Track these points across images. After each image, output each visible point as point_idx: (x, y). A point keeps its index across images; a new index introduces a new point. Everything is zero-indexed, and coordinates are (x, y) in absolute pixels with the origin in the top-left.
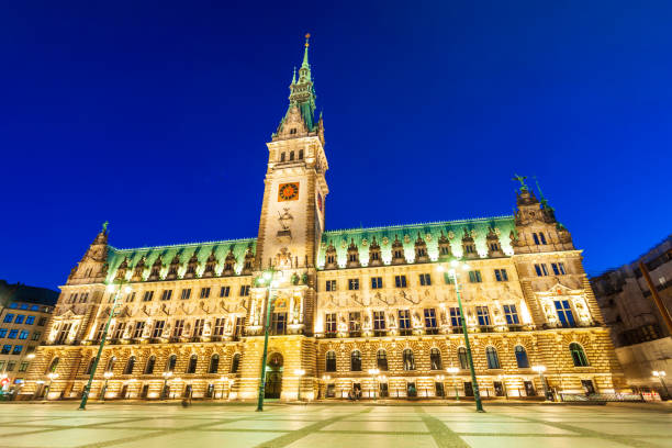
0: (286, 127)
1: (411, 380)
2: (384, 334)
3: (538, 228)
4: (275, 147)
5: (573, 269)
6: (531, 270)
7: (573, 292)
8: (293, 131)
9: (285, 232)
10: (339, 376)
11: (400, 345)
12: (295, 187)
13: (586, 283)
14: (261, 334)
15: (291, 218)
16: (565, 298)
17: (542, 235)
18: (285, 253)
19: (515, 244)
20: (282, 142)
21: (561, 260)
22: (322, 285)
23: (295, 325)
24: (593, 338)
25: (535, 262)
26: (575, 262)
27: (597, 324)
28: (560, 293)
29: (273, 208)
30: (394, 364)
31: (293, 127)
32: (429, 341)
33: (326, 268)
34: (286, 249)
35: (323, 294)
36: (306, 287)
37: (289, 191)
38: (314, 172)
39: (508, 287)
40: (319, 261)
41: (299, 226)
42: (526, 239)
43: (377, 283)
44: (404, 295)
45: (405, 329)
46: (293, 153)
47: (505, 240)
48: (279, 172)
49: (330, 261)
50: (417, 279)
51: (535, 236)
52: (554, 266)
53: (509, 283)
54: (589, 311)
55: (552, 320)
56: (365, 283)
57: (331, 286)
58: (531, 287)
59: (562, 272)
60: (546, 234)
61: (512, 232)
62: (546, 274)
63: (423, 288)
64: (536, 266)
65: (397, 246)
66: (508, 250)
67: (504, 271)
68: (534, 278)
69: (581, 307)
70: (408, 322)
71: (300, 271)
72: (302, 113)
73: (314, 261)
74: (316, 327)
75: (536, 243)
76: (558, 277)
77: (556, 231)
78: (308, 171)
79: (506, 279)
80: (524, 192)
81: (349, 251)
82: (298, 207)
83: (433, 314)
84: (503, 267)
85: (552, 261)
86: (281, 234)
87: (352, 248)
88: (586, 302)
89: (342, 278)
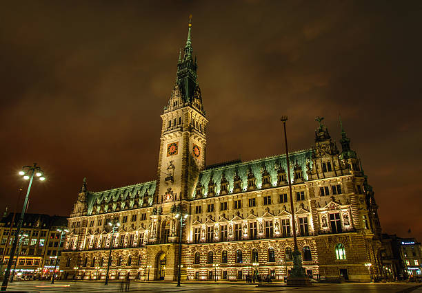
0: (172, 101)
1: (239, 269)
2: (226, 240)
3: (326, 159)
4: (168, 116)
5: (346, 189)
6: (317, 191)
7: (342, 207)
8: (175, 104)
9: (171, 178)
10: (201, 267)
11: (235, 247)
12: (176, 145)
13: (353, 200)
14: (157, 243)
15: (174, 167)
16: (337, 211)
17: (329, 163)
18: (170, 191)
19: (310, 173)
20: (169, 114)
21: (339, 183)
22: (193, 210)
23: (173, 238)
25: (320, 186)
26: (348, 184)
27: (355, 230)
28: (332, 208)
29: (165, 160)
30: (231, 260)
31: (176, 100)
32: (251, 244)
33: (196, 199)
34: (170, 189)
35: (194, 215)
37: (173, 149)
38: (188, 134)
39: (303, 205)
40: (193, 194)
41: (178, 172)
42: (317, 168)
43: (224, 207)
44: (238, 214)
45: (238, 237)
46: (175, 120)
47: (305, 170)
48: (167, 136)
49: (199, 193)
50: (247, 202)
51: (324, 165)
52: (333, 187)
53: (304, 202)
54: (352, 220)
55: (325, 228)
56: (217, 207)
57: (199, 210)
58: (315, 205)
59: (340, 192)
60: (331, 163)
61: (309, 164)
62: (327, 194)
63: (250, 209)
64: (321, 189)
65: (237, 179)
66: (307, 177)
67: (303, 192)
68: (318, 198)
69: (347, 218)
70: (240, 231)
71: (177, 203)
72: (182, 87)
73: (186, 195)
74: (190, 237)
75: (324, 171)
76: (334, 196)
77: (339, 160)
78: (183, 133)
79: (303, 199)
80: (321, 131)
81: (209, 185)
82: (177, 159)
83: (255, 226)
84: (302, 190)
85: (333, 184)
86: (166, 179)
87: (211, 183)
88: (350, 213)
89: (204, 204)
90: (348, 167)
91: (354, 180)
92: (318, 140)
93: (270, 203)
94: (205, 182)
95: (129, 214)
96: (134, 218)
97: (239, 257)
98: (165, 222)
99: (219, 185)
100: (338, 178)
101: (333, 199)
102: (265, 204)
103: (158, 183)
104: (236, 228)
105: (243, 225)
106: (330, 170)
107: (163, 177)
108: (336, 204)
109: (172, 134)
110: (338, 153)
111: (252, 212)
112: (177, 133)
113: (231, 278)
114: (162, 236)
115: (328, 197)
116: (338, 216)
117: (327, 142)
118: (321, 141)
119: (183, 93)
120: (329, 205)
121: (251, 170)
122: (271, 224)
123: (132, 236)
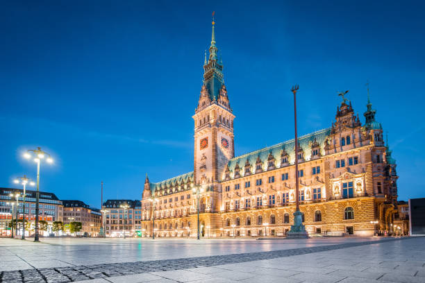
0: (201, 103)
1: (260, 229)
2: (249, 209)
3: (346, 133)
4: (197, 117)
5: (363, 159)
6: (333, 164)
7: (357, 176)
8: (204, 104)
9: (204, 167)
11: (256, 214)
12: (206, 140)
13: (369, 169)
14: (197, 213)
15: (206, 158)
16: (351, 180)
17: (348, 138)
18: (204, 177)
19: (327, 149)
20: (199, 114)
21: (356, 154)
22: (224, 188)
23: (208, 209)
24: (359, 203)
25: (336, 159)
26: (366, 154)
27: (366, 195)
28: (347, 178)
29: (199, 153)
30: (253, 223)
31: (204, 100)
32: (269, 211)
33: (225, 181)
34: (204, 175)
35: (224, 193)
36: (212, 192)
37: (204, 143)
38: (215, 129)
39: (317, 178)
40: (223, 177)
41: (209, 162)
42: (335, 143)
43: (248, 185)
44: (260, 189)
45: (259, 206)
46: (205, 119)
47: (323, 146)
48: (198, 133)
49: (227, 176)
50: (267, 180)
51: (343, 139)
52: (350, 159)
53: (319, 175)
54: (365, 187)
55: (337, 195)
56: (242, 186)
57: (228, 189)
58: (330, 176)
59: (356, 162)
60: (351, 137)
61: (327, 140)
62: (343, 165)
63: (269, 185)
64: (338, 162)
65: (259, 162)
66: (323, 153)
67: (318, 167)
68: (333, 170)
69: (360, 185)
70: (261, 203)
71: (210, 185)
72: (208, 87)
73: (217, 178)
74: (222, 208)
75: (343, 144)
76: (350, 167)
77: (360, 132)
78: (212, 128)
79: (318, 172)
80: (343, 105)
81: (235, 169)
82: (208, 151)
83: (274, 198)
84: (318, 165)
85: (350, 156)
86: (201, 168)
87: (237, 168)
88: (364, 181)
89: (232, 184)
90: (369, 137)
91: (373, 150)
92: (339, 114)
93: (287, 179)
94: (233, 167)
95: (179, 195)
96: (182, 198)
97: (260, 220)
98: (203, 199)
99: (244, 168)
100: (355, 150)
101: (348, 170)
102: (283, 179)
103: (195, 171)
104: (258, 200)
105: (263, 197)
106: (348, 143)
107: (198, 166)
108: (351, 174)
109: (202, 131)
110: (360, 125)
111: (272, 187)
112: (206, 129)
113: (253, 235)
114: (202, 209)
115: (343, 168)
116: (351, 184)
117: (350, 115)
118: (342, 116)
119: (210, 92)
120: (343, 175)
121: (271, 153)
122: (288, 196)
123: (182, 211)
